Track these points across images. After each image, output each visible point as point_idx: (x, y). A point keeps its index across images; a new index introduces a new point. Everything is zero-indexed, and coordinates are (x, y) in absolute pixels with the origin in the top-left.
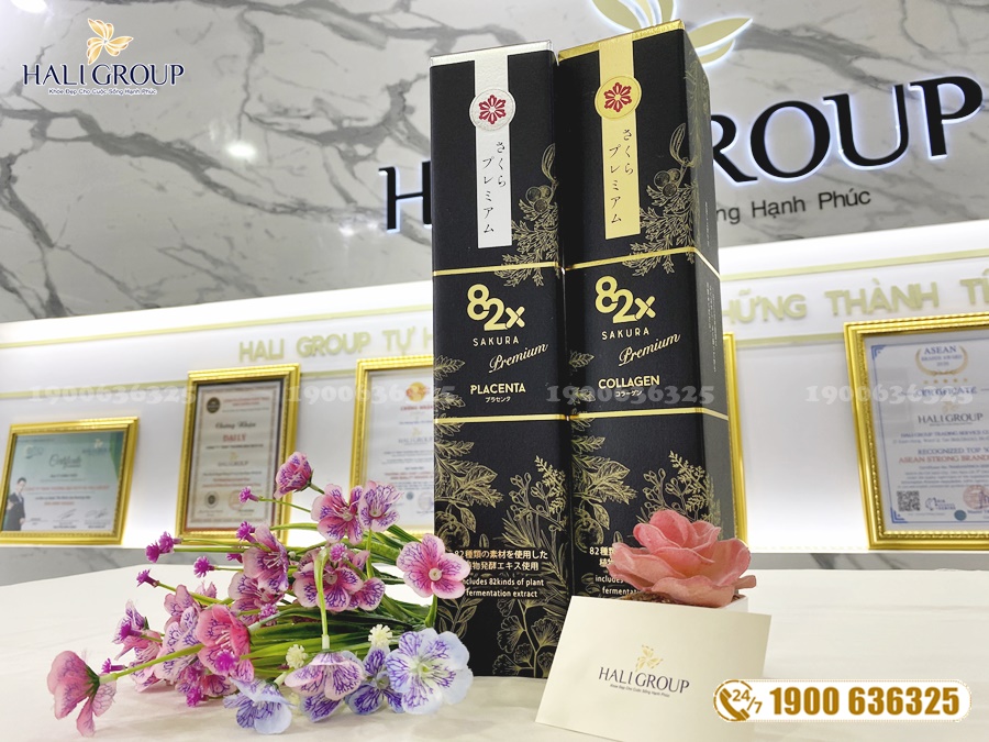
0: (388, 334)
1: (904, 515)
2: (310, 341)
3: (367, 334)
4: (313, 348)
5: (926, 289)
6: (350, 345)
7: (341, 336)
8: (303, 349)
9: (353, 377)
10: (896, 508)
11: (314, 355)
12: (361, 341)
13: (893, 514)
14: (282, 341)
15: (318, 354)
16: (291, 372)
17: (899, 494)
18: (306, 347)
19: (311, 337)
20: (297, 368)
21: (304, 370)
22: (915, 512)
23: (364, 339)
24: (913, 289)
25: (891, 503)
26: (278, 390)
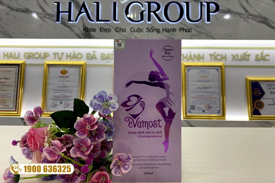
0: (55, 54)
1: (191, 111)
2: (29, 54)
3: (48, 53)
4: (30, 56)
5: (201, 56)
6: (42, 56)
7: (39, 53)
8: (26, 56)
9: (43, 66)
10: (190, 109)
11: (30, 58)
12: (46, 55)
13: (189, 110)
14: (19, 53)
15: (31, 58)
16: (22, 63)
17: (191, 106)
18: (27, 55)
19: (29, 52)
20: (24, 62)
21: (27, 63)
22: (194, 110)
23: (47, 55)
24: (199, 55)
25: (189, 108)
26: (18, 68)
